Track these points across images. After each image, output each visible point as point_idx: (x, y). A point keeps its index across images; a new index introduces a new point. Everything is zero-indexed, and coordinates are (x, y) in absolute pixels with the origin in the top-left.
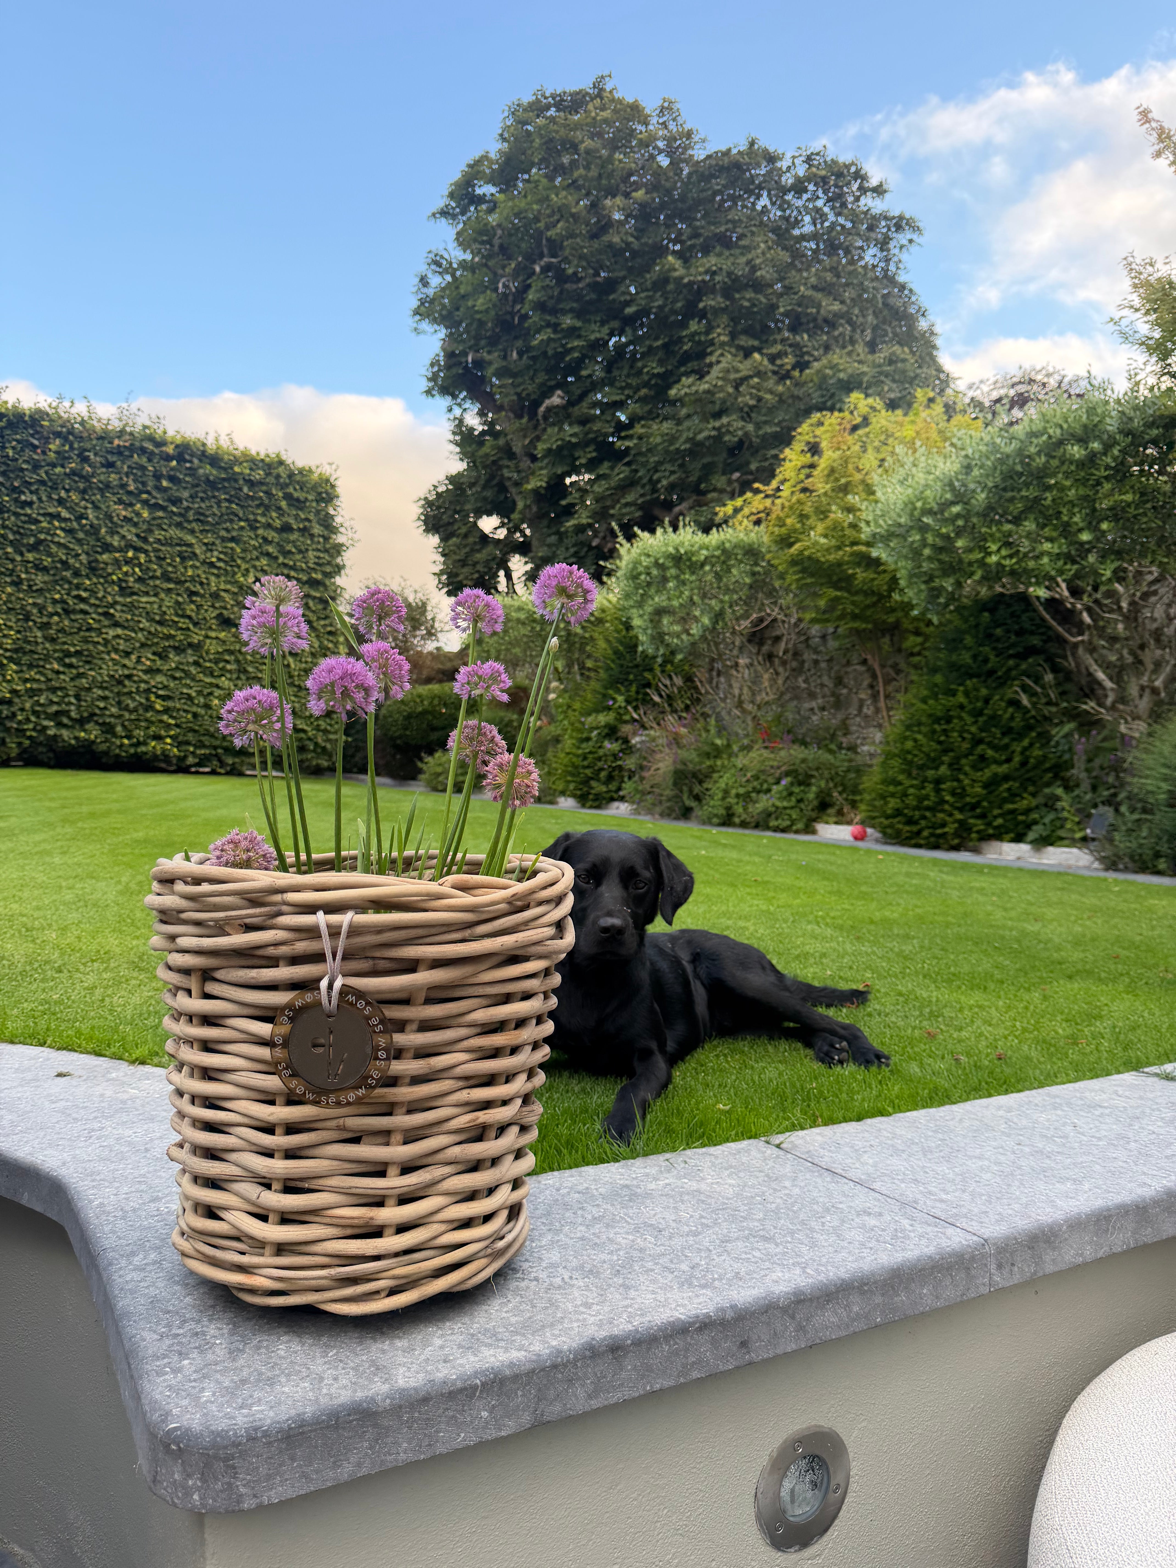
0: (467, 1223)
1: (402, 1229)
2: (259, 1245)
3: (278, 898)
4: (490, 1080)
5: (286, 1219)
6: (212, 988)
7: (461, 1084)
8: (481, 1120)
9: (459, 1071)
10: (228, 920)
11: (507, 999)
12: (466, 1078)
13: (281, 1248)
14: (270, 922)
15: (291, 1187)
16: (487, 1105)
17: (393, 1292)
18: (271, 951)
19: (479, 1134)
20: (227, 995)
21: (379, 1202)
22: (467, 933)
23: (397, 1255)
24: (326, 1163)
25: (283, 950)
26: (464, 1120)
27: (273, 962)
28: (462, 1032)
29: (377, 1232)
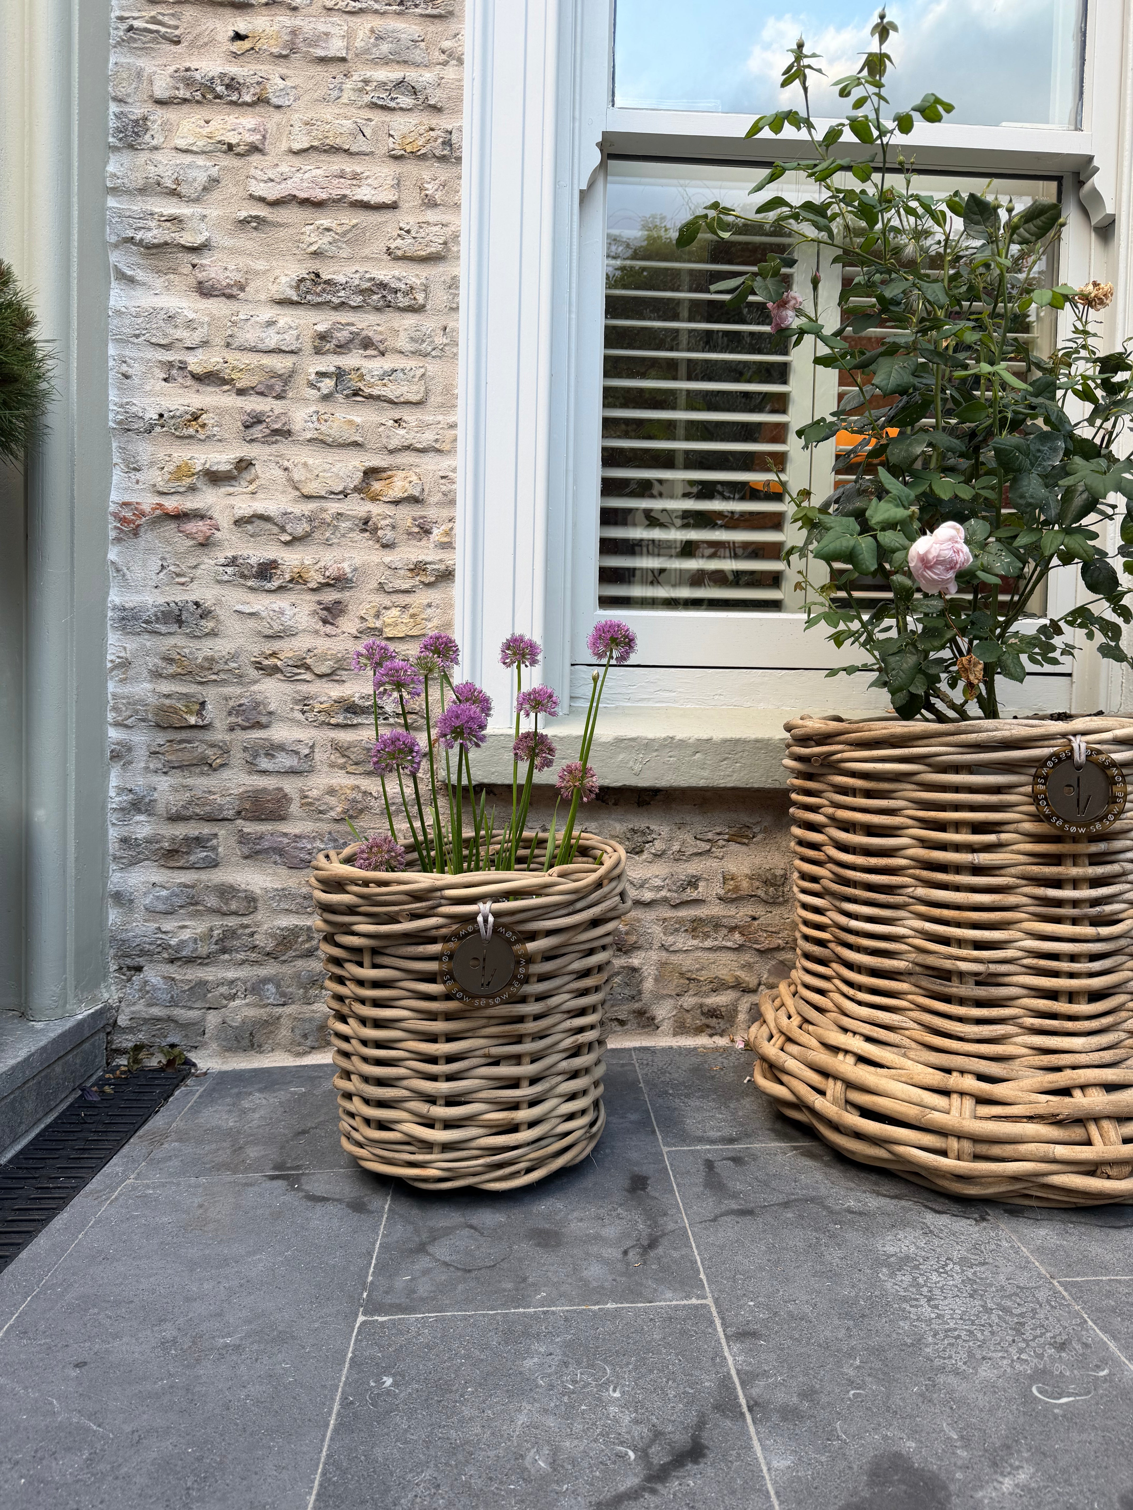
0: (571, 1117)
1: (532, 1124)
2: (428, 1146)
3: (438, 894)
4: (582, 1012)
5: (448, 1124)
6: (381, 960)
7: (565, 1016)
8: (580, 1041)
9: (565, 1007)
10: (397, 913)
11: (591, 952)
12: (568, 1012)
13: (446, 1147)
14: (431, 912)
15: (451, 1101)
16: (581, 1030)
17: (528, 1171)
18: (434, 933)
19: (576, 1052)
20: (393, 965)
21: (515, 1106)
22: (571, 909)
23: (529, 1144)
24: (477, 1081)
25: (444, 931)
26: (568, 1042)
27: (433, 941)
28: (567, 978)
29: (514, 1128)
